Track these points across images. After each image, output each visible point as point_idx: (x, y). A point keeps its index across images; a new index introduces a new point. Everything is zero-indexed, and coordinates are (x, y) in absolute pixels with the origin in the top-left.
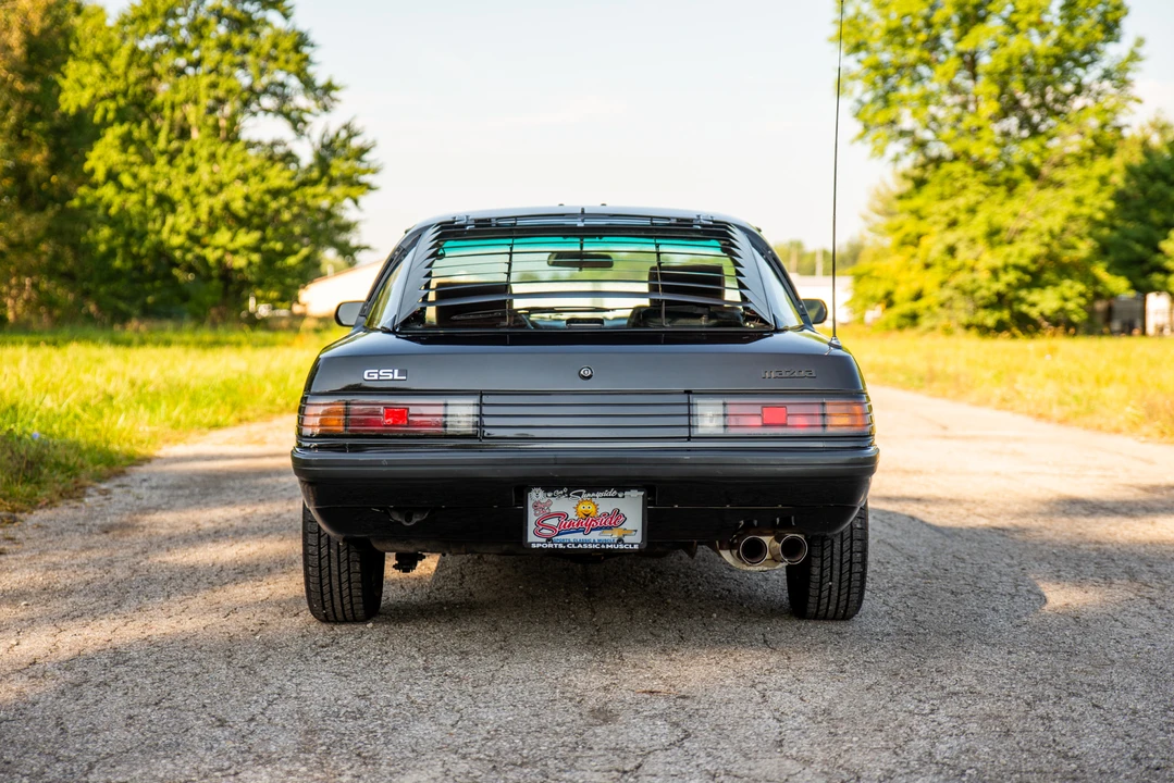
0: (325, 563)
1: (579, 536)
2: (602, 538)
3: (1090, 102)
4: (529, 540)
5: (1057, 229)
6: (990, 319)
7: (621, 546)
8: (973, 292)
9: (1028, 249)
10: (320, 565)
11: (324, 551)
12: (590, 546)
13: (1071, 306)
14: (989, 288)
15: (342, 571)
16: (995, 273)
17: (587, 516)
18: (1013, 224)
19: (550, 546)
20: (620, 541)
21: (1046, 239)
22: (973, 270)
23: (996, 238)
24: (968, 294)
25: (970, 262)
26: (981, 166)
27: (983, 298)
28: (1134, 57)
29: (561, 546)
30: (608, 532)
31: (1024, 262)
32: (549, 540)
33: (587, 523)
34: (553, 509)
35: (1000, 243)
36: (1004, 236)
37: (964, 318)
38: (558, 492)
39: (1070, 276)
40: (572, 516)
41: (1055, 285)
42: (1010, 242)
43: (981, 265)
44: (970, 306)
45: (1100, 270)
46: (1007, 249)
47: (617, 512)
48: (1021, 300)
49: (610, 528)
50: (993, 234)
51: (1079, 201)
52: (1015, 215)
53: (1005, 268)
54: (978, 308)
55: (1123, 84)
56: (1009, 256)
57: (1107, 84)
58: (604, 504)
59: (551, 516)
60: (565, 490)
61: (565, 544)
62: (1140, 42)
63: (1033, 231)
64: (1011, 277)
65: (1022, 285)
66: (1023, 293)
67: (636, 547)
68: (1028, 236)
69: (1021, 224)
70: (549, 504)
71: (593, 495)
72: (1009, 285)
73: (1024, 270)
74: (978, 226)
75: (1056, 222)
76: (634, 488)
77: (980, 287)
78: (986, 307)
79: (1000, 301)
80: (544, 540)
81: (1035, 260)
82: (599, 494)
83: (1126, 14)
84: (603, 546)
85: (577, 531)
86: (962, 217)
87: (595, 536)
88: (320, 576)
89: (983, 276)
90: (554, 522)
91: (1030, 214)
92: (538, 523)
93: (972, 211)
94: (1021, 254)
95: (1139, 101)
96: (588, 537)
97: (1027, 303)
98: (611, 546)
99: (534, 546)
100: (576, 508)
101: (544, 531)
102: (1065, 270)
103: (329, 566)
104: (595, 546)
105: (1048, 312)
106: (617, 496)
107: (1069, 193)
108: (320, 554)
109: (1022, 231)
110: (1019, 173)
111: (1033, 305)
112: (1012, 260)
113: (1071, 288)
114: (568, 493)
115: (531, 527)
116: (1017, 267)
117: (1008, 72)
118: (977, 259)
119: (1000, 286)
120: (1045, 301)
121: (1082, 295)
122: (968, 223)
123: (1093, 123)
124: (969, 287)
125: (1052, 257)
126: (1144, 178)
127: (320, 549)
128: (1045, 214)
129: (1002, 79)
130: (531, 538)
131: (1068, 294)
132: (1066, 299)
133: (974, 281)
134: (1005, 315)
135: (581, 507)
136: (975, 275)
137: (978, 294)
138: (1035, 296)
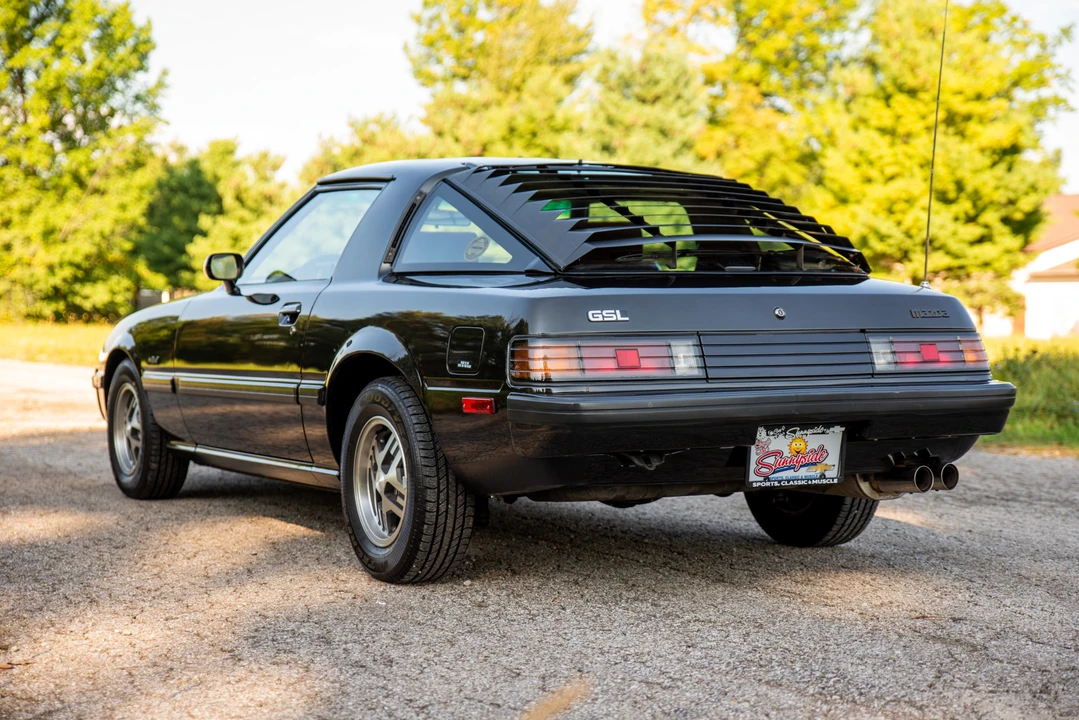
0: (441, 520)
1: (790, 474)
2: (808, 474)
3: (125, 121)
4: (751, 480)
5: (107, 231)
6: (48, 309)
7: (824, 481)
8: (31, 286)
9: (80, 248)
10: (436, 523)
11: (443, 508)
12: (800, 483)
13: (119, 299)
14: (47, 283)
15: (457, 526)
16: (51, 269)
17: (798, 453)
18: (66, 226)
19: (768, 484)
20: (823, 476)
21: (97, 239)
22: (29, 265)
23: (52, 237)
24: (29, 287)
25: (26, 258)
26: (31, 172)
27: (40, 291)
28: (161, 84)
29: (776, 484)
30: (813, 468)
31: (78, 259)
32: (767, 479)
33: (800, 460)
34: (772, 448)
35: (55, 242)
36: (58, 236)
37: (24, 309)
38: (777, 431)
39: (117, 273)
40: (786, 454)
41: (104, 280)
42: (64, 241)
43: (35, 261)
44: (30, 298)
45: (142, 268)
46: (61, 248)
47: (822, 448)
48: (75, 294)
49: (815, 464)
50: (48, 234)
51: (123, 207)
52: (68, 218)
53: (61, 265)
54: (35, 300)
55: (154, 108)
56: (64, 253)
57: (139, 106)
58: (812, 440)
59: (769, 454)
60: (783, 428)
61: (779, 482)
62: (165, 73)
63: (85, 232)
64: (67, 272)
65: (76, 279)
66: (77, 287)
67: (836, 481)
68: (80, 236)
69: (73, 226)
70: (768, 442)
71: (805, 432)
72: (65, 280)
73: (78, 266)
74: (35, 225)
75: (106, 225)
76: (837, 424)
77: (37, 282)
78: (43, 299)
79: (56, 294)
80: (762, 479)
81: (87, 257)
82: (810, 431)
83: (154, 47)
84: (810, 482)
85: (789, 468)
86: (16, 218)
87: (803, 472)
88: (434, 534)
89: (40, 271)
90: (771, 460)
91: (81, 217)
92: (759, 462)
93: (27, 212)
94: (75, 252)
95: (167, 123)
96: (796, 474)
97: (81, 296)
98: (816, 482)
99: (755, 485)
100: (790, 446)
101: (763, 470)
102: (111, 268)
103: (445, 523)
104: (804, 482)
105: (99, 305)
106: (823, 433)
107: (112, 200)
108: (438, 511)
109: (75, 231)
110: (67, 180)
111: (86, 298)
112: (67, 258)
113: (119, 283)
114: (785, 431)
115: (753, 466)
116: (71, 264)
117: (57, 89)
118: (34, 255)
119: (57, 281)
120: (96, 295)
121: (128, 290)
122: (23, 224)
123: (130, 139)
124: (27, 280)
125: (100, 256)
126: (166, 191)
127: (439, 504)
128: (95, 217)
129: (52, 95)
130: (753, 477)
131: (116, 288)
132: (113, 293)
133: (32, 275)
134: (61, 306)
135: (794, 444)
136: (32, 270)
137: (37, 287)
138: (87, 289)
